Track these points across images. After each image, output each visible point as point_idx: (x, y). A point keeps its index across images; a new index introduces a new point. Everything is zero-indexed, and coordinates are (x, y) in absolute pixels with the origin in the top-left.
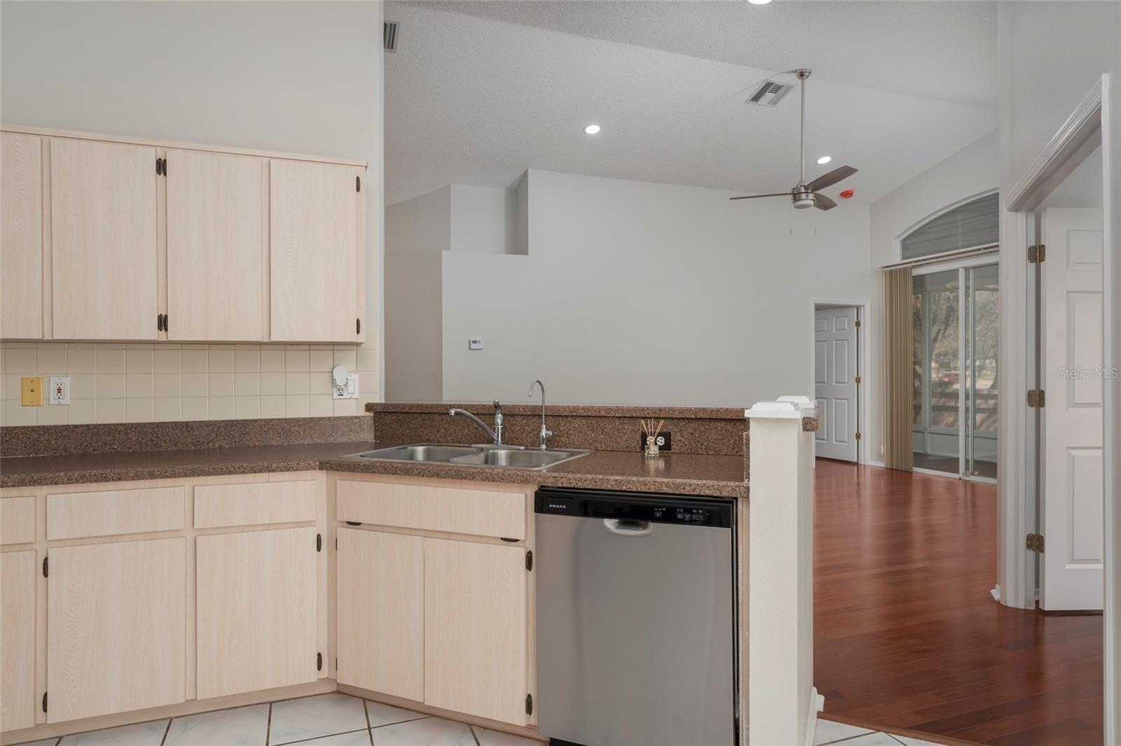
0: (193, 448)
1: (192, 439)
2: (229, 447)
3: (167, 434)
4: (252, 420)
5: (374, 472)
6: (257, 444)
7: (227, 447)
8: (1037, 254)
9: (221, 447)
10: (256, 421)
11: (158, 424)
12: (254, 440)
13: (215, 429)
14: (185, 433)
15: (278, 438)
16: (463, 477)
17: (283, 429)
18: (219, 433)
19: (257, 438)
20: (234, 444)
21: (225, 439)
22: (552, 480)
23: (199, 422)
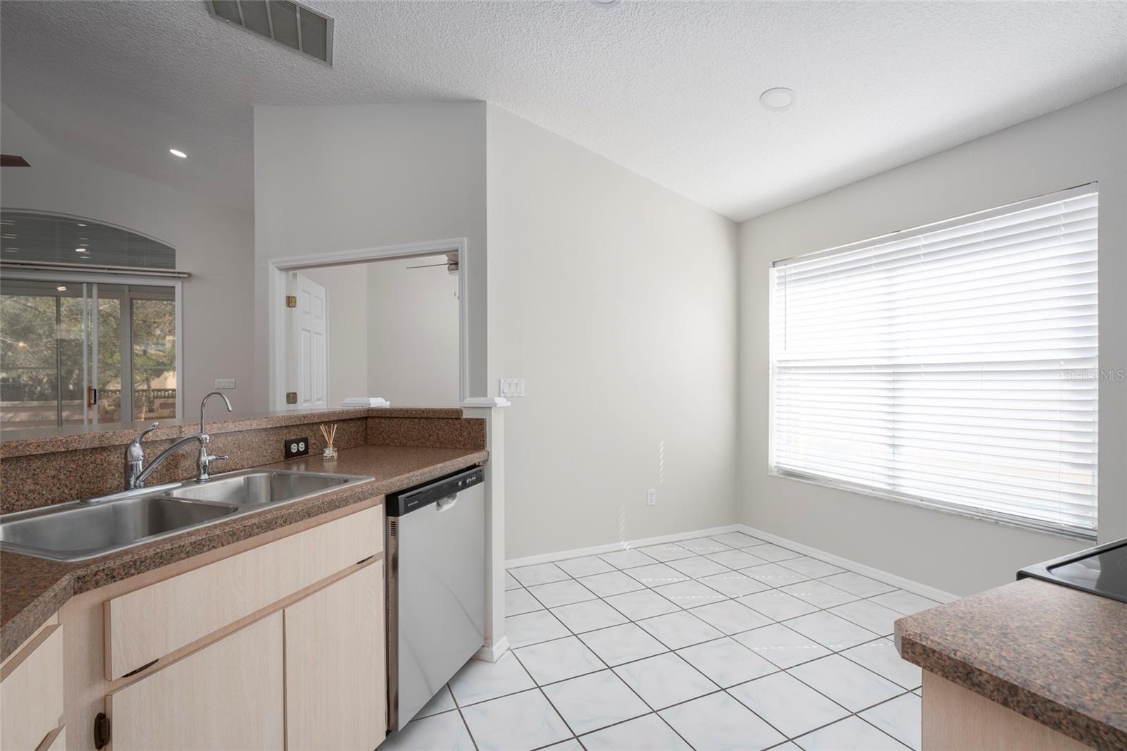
5: (214, 547)
8: (291, 301)
16: (336, 506)
22: (406, 481)
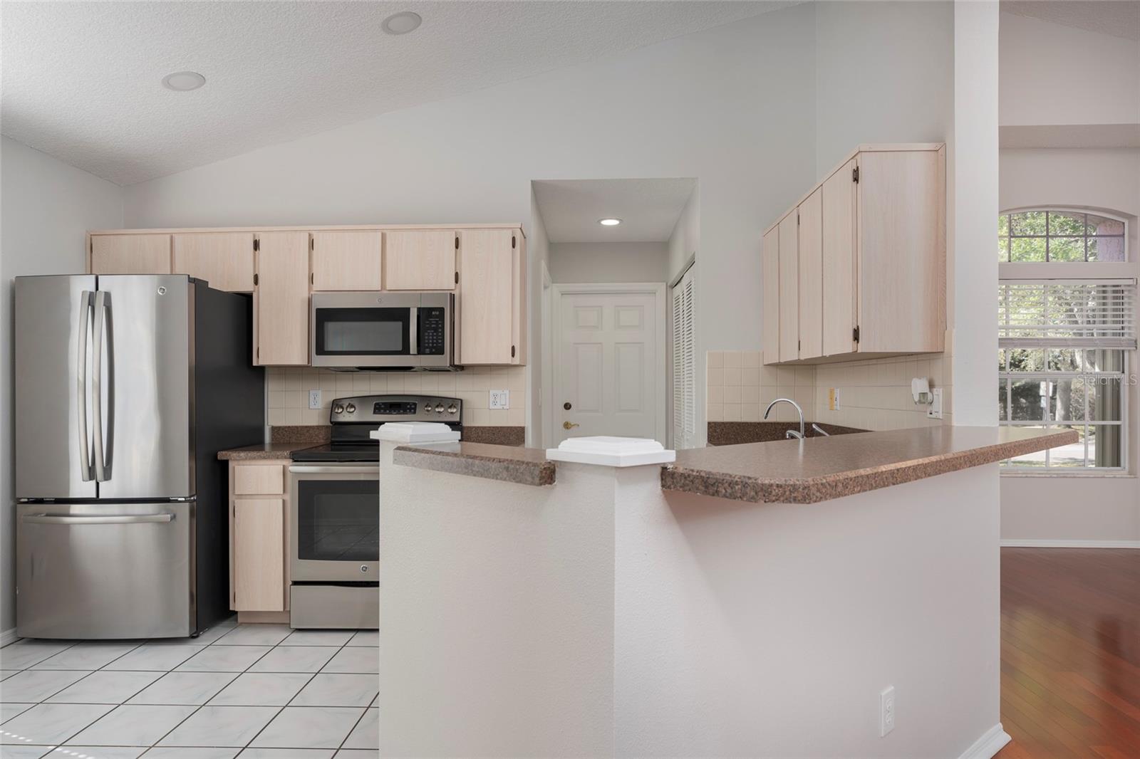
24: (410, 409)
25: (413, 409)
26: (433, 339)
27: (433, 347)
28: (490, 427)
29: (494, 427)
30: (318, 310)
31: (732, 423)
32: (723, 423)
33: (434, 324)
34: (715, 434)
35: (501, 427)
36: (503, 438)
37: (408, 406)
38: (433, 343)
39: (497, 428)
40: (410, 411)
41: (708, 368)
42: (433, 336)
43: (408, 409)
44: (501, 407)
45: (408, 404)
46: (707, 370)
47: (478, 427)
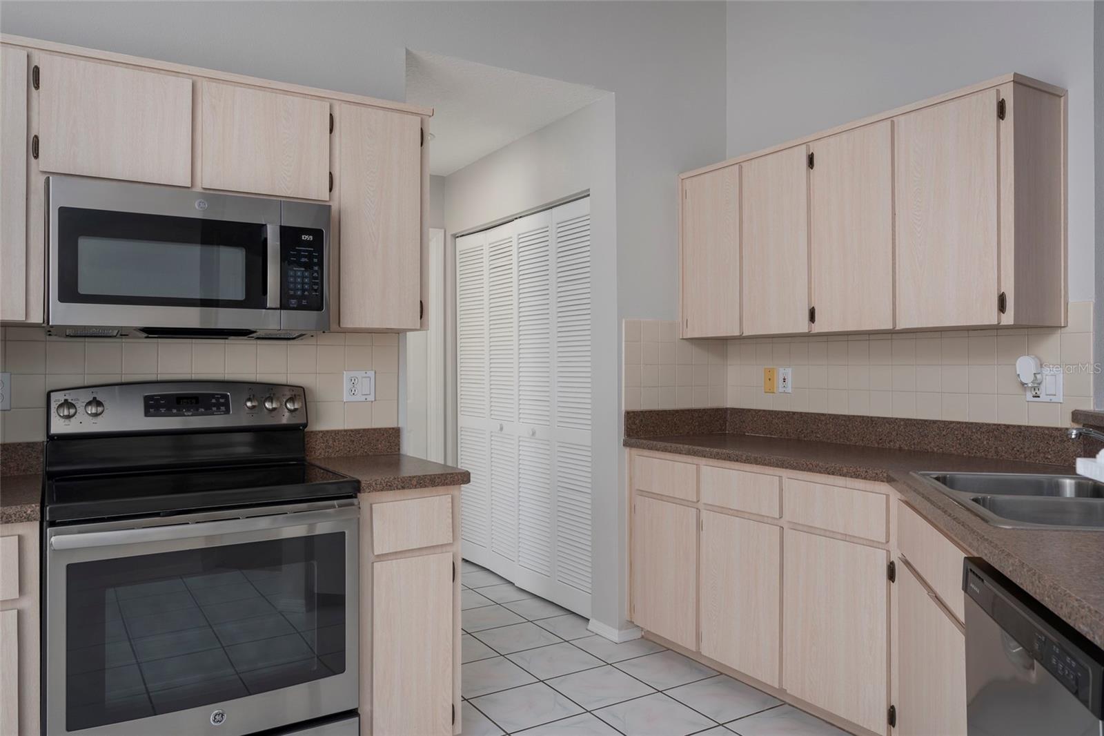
0: (876, 445)
1: (876, 436)
2: (908, 450)
3: (856, 427)
4: (931, 421)
6: (935, 449)
7: (906, 448)
9: (900, 447)
10: (935, 422)
11: (849, 416)
12: (933, 444)
13: (896, 427)
14: (870, 428)
15: (958, 446)
17: (963, 435)
18: (899, 432)
19: (935, 443)
20: (913, 446)
21: (904, 440)
23: (882, 418)
24: (218, 405)
25: (223, 404)
26: (303, 283)
27: (303, 297)
28: (345, 431)
29: (352, 431)
30: (63, 211)
31: (651, 411)
32: (642, 412)
33: (305, 256)
34: (634, 427)
35: (364, 430)
36: (366, 447)
37: (214, 401)
38: (303, 290)
39: (357, 431)
40: (218, 409)
41: (625, 341)
42: (303, 277)
43: (214, 405)
44: (363, 398)
45: (213, 396)
46: (623, 343)
47: (328, 431)
